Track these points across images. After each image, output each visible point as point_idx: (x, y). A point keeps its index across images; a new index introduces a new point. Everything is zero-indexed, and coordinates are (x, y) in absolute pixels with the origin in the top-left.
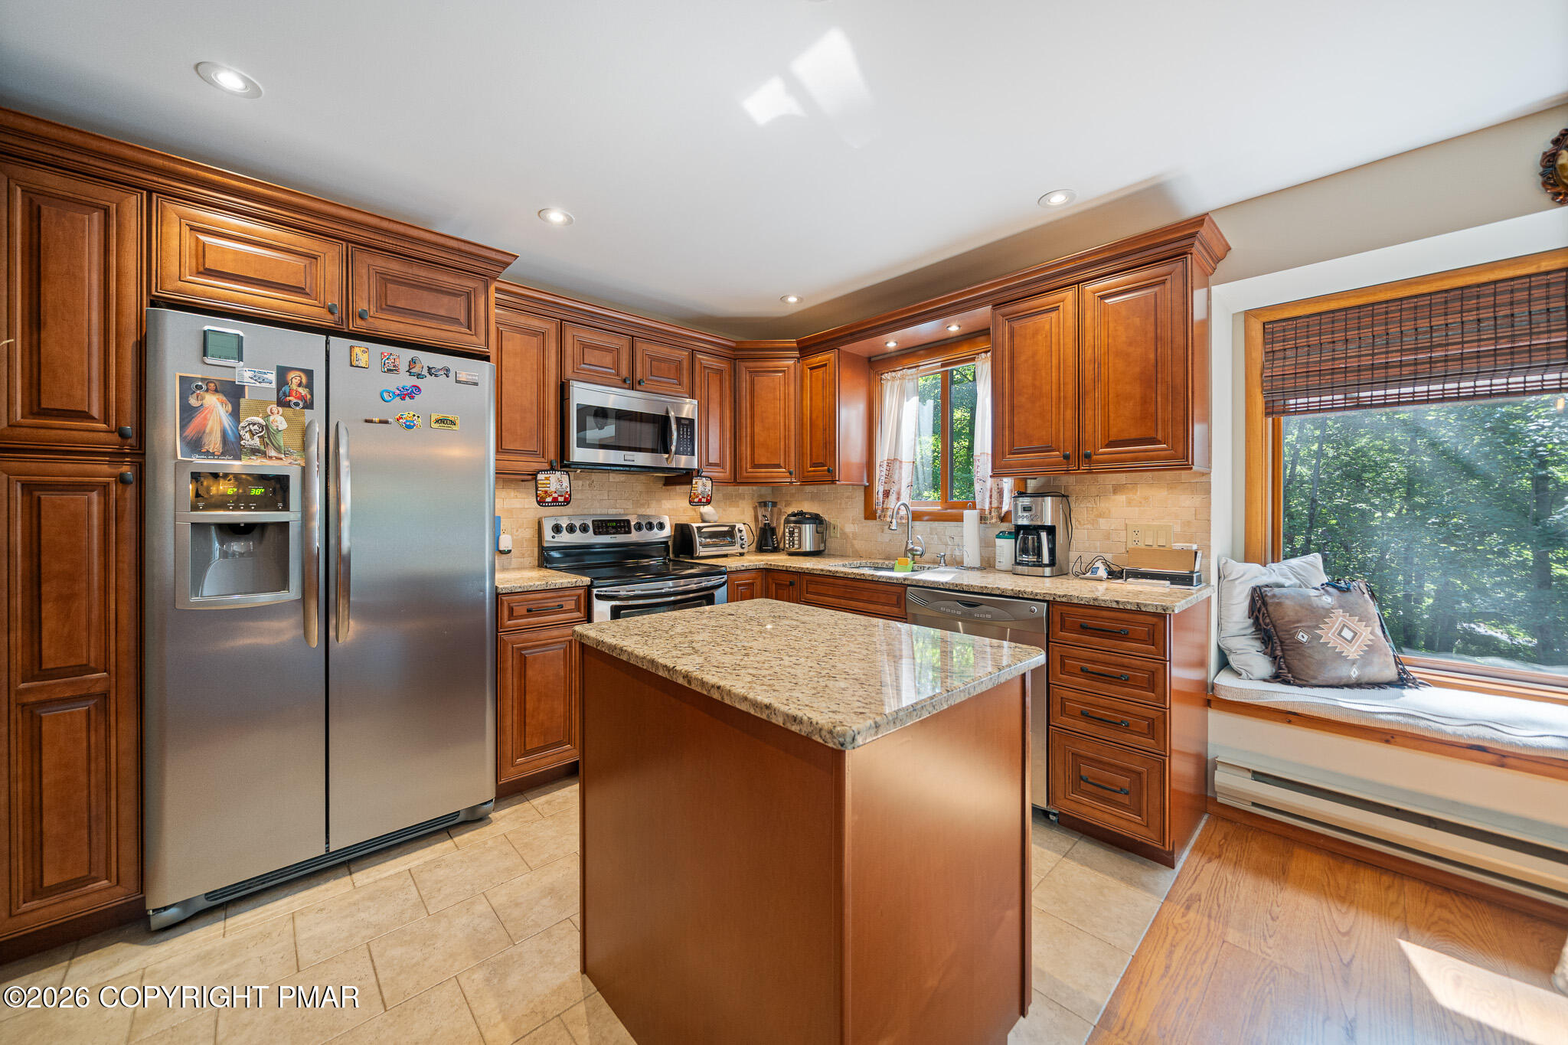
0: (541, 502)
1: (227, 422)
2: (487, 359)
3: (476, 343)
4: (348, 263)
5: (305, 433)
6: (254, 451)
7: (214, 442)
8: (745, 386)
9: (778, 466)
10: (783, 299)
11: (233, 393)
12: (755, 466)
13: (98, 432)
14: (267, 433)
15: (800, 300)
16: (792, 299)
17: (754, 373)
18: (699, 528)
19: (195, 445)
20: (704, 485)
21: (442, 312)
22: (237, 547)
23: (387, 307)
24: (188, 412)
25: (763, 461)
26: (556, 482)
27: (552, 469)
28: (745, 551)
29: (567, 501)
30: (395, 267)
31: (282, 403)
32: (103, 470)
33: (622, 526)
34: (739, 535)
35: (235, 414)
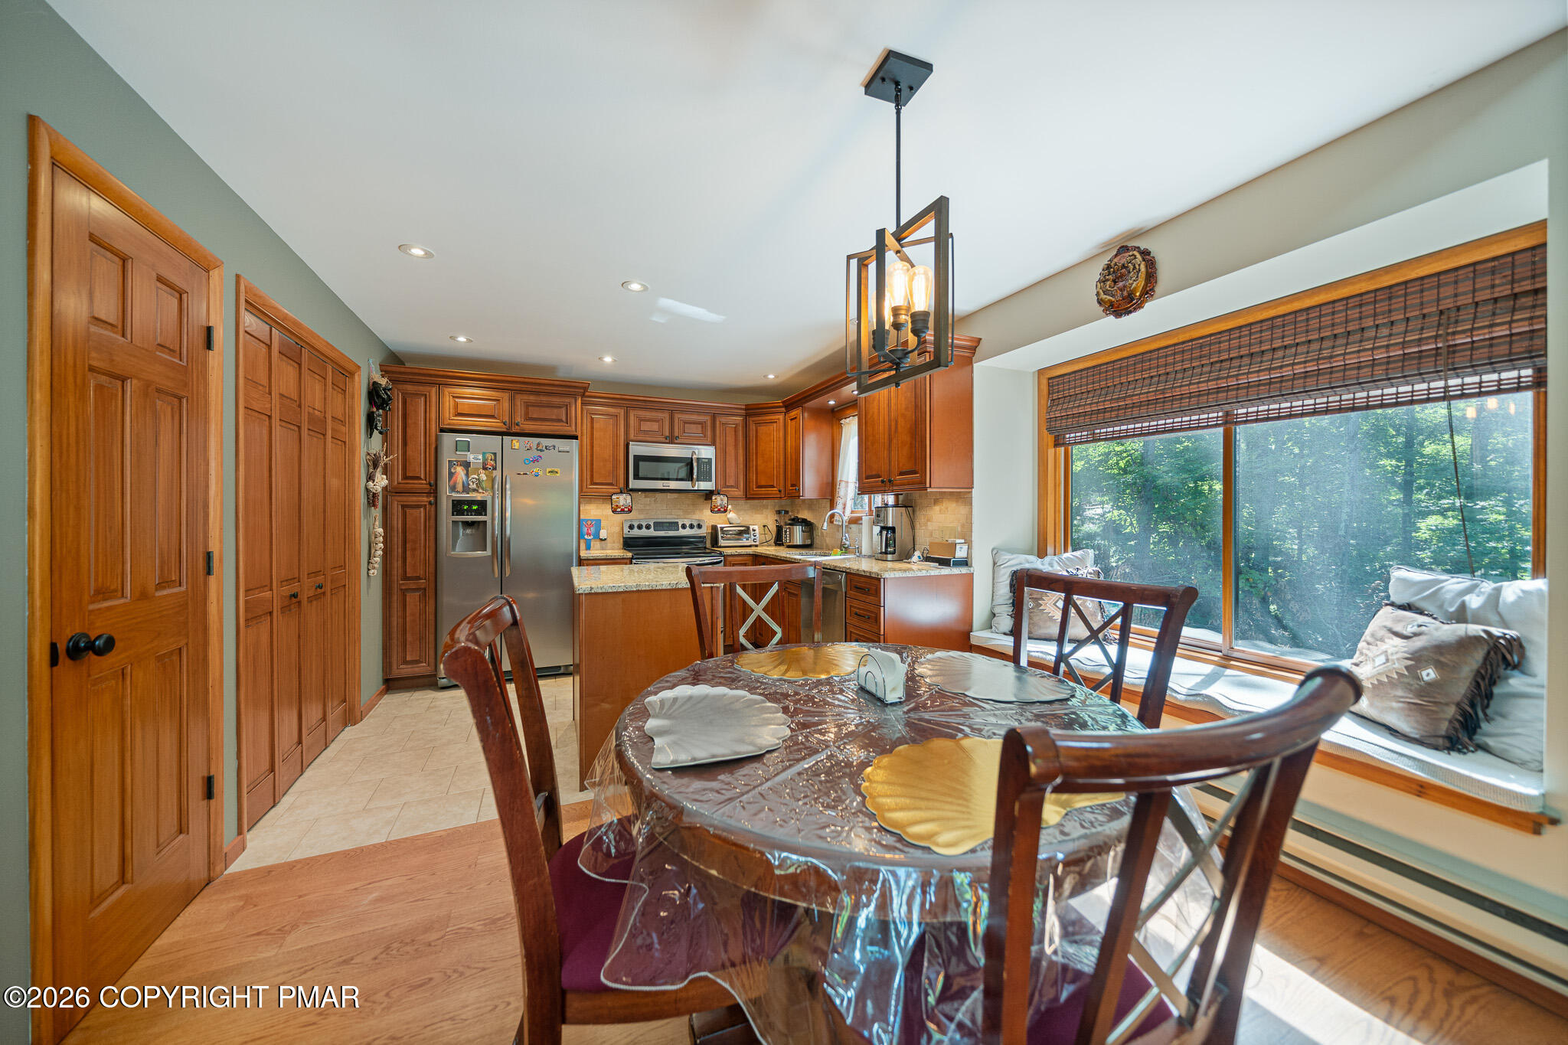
0: (614, 511)
1: (464, 478)
2: (576, 438)
3: (569, 430)
4: (512, 400)
5: (493, 480)
6: (474, 490)
7: (460, 487)
8: (752, 433)
9: (773, 486)
10: (765, 376)
11: (466, 465)
12: (759, 487)
13: (422, 485)
14: (479, 482)
15: (776, 377)
16: (771, 376)
17: (758, 424)
18: (722, 528)
19: (453, 489)
20: (722, 500)
21: (554, 417)
22: (468, 531)
23: (528, 418)
24: (451, 475)
25: (763, 483)
26: (623, 500)
27: (621, 492)
28: (757, 543)
29: (630, 511)
30: (532, 398)
31: (485, 468)
32: (425, 499)
33: (674, 525)
34: (752, 533)
35: (467, 475)
